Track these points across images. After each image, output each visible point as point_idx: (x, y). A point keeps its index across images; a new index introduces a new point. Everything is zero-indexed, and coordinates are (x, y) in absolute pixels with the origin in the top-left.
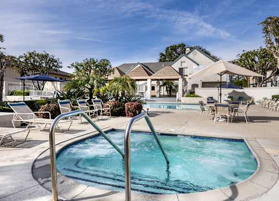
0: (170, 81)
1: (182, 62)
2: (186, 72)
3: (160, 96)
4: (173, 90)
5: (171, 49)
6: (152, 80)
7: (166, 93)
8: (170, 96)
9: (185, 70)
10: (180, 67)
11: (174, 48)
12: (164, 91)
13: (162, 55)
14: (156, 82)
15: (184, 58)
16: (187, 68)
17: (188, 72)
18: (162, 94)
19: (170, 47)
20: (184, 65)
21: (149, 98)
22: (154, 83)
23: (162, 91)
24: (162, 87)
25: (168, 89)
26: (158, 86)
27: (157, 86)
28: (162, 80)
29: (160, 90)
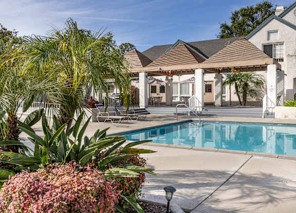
0: (243, 73)
1: (269, 33)
2: (279, 52)
3: (224, 105)
4: (251, 90)
5: (243, 15)
6: (206, 71)
7: (235, 98)
8: (244, 103)
9: (278, 47)
10: (266, 42)
11: (248, 14)
12: (231, 94)
13: (225, 27)
14: (214, 75)
15: (274, 24)
16: (282, 44)
17: (284, 52)
18: (227, 99)
19: (242, 10)
20: (274, 39)
21: (199, 110)
22: (211, 77)
23: (227, 95)
24: (227, 87)
25: (240, 89)
26: (220, 84)
27: (217, 83)
28: (227, 70)
29: (222, 92)
